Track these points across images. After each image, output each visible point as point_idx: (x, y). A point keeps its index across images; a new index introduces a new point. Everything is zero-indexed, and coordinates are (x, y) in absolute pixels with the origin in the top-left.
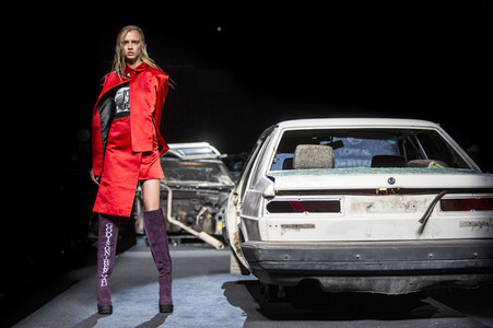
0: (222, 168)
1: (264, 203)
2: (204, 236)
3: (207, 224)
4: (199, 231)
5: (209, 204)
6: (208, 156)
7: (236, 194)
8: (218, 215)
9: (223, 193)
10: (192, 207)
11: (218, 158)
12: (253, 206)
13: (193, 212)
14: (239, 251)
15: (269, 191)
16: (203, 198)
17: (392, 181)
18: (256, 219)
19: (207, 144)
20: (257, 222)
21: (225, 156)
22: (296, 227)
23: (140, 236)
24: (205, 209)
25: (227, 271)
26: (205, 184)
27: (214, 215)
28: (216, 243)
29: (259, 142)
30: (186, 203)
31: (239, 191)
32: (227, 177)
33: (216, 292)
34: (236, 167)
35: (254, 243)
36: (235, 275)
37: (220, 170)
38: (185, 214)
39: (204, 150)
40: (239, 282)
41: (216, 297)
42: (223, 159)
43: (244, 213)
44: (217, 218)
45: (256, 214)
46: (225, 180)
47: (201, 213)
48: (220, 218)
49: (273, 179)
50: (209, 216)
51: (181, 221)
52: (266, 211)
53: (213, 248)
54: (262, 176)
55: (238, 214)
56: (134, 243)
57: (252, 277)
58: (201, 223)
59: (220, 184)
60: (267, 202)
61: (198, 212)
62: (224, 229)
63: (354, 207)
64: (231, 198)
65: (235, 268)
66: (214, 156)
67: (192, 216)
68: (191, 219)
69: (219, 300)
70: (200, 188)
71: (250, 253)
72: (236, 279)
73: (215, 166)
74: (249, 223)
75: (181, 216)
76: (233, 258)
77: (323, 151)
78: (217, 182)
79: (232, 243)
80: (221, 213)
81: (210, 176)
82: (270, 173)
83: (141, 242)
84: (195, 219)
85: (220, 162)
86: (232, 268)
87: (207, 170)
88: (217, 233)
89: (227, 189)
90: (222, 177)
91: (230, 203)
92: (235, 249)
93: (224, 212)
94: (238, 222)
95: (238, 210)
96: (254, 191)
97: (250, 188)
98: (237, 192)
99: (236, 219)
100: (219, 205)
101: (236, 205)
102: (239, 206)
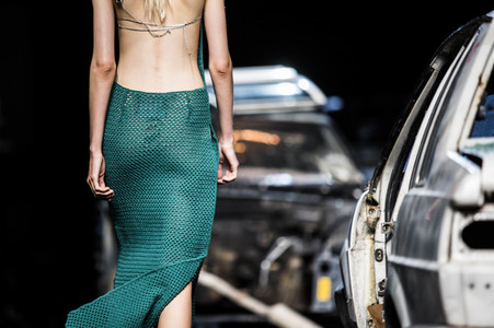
1: (454, 224)
2: (281, 316)
3: (291, 283)
4: (269, 302)
5: (295, 230)
6: (292, 104)
7: (372, 203)
8: (319, 259)
10: (250, 239)
11: (319, 110)
12: (423, 233)
15: (468, 192)
16: (279, 216)
18: (431, 266)
20: (433, 277)
21: (335, 104)
24: (283, 244)
26: (284, 178)
27: (308, 259)
29: (436, 65)
30: (234, 228)
38: (228, 256)
42: (332, 114)
43: (397, 251)
44: (316, 267)
45: (431, 252)
46: (336, 167)
47: (275, 254)
48: (325, 268)
49: (478, 161)
50: (295, 263)
51: (223, 275)
52: (458, 244)
54: (448, 152)
55: (378, 255)
58: (275, 281)
59: (324, 178)
60: (461, 222)
61: (265, 251)
62: (342, 298)
64: (360, 215)
66: (307, 104)
67: (249, 262)
68: (246, 271)
70: (273, 189)
73: (311, 130)
74: (413, 277)
75: (221, 263)
78: (314, 169)
80: (326, 256)
82: (469, 144)
84: (257, 270)
85: (322, 119)
88: (316, 307)
89: (343, 192)
91: (358, 225)
93: (337, 251)
94: (381, 274)
95: (378, 246)
96: (423, 192)
97: (412, 185)
98: (376, 197)
99: (373, 268)
100: (320, 234)
101: (372, 231)
102: (380, 235)
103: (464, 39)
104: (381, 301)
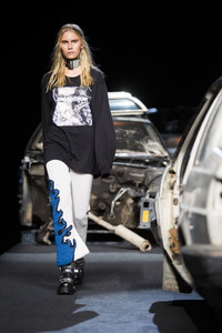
0: (149, 129)
1: (217, 189)
2: (122, 230)
3: (127, 213)
4: (115, 224)
5: (130, 184)
6: (128, 112)
7: (172, 172)
8: (143, 200)
9: (150, 168)
10: (105, 187)
11: (144, 115)
13: (106, 196)
14: (175, 256)
16: (121, 174)
18: (204, 212)
19: (128, 95)
21: (154, 110)
23: (27, 229)
24: (124, 190)
25: (158, 285)
27: (136, 199)
28: (139, 241)
29: (209, 97)
31: (178, 167)
32: (157, 144)
33: (141, 317)
34: (169, 128)
35: (201, 249)
36: (170, 291)
37: (146, 133)
38: (93, 197)
39: (124, 103)
40: (175, 303)
41: (141, 324)
44: (141, 204)
45: (204, 205)
46: (154, 148)
47: (117, 198)
48: (146, 205)
50: (130, 201)
53: (134, 248)
55: (175, 202)
56: (18, 240)
57: (194, 296)
58: (118, 212)
59: (149, 154)
61: (115, 193)
62: (154, 223)
65: (169, 281)
66: (138, 112)
67: (104, 201)
68: (102, 206)
69: (146, 330)
71: (194, 262)
72: (170, 298)
73: (140, 127)
76: (167, 267)
78: (143, 150)
79: (166, 244)
80: (147, 197)
81: (132, 142)
83: (28, 238)
84: (108, 206)
85: (147, 121)
86: (165, 282)
87: (128, 132)
88: (141, 227)
89: (157, 162)
90: (151, 143)
92: (170, 254)
93: (153, 196)
94: (176, 213)
95: (175, 197)
96: (200, 170)
97: (194, 165)
98: (174, 169)
99: (172, 209)
100: (144, 186)
101: (172, 188)
102: (176, 191)
104: (176, 227)
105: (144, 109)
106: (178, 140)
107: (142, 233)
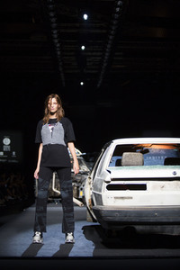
0: (83, 161)
1: (105, 185)
3: (75, 192)
5: (76, 181)
7: (90, 178)
8: (80, 187)
9: (83, 176)
11: (80, 156)
12: (99, 187)
14: (91, 209)
15: (108, 179)
17: (175, 173)
18: (100, 193)
20: (100, 196)
22: (122, 198)
24: (73, 184)
25: (85, 219)
27: (78, 187)
28: (79, 203)
29: (103, 150)
31: (92, 176)
32: (86, 166)
35: (99, 207)
37: (81, 163)
41: (78, 234)
43: (94, 190)
44: (79, 189)
45: (100, 191)
46: (85, 168)
48: (81, 189)
49: (110, 172)
50: (75, 188)
53: (77, 205)
54: (104, 170)
55: (91, 189)
57: (98, 224)
59: (81, 171)
60: (107, 184)
62: (84, 197)
63: (154, 188)
64: (88, 181)
65: (89, 218)
71: (97, 212)
74: (97, 196)
76: (88, 213)
77: (137, 156)
79: (88, 204)
80: (82, 186)
82: (109, 168)
88: (79, 197)
89: (85, 173)
92: (89, 208)
93: (84, 186)
96: (99, 178)
97: (98, 176)
100: (81, 182)
101: (90, 184)
103: (108, 146)
105: (81, 154)
106: (92, 164)
107: (80, 200)
